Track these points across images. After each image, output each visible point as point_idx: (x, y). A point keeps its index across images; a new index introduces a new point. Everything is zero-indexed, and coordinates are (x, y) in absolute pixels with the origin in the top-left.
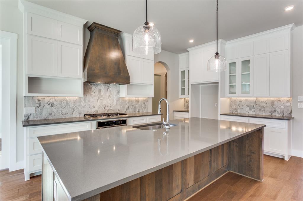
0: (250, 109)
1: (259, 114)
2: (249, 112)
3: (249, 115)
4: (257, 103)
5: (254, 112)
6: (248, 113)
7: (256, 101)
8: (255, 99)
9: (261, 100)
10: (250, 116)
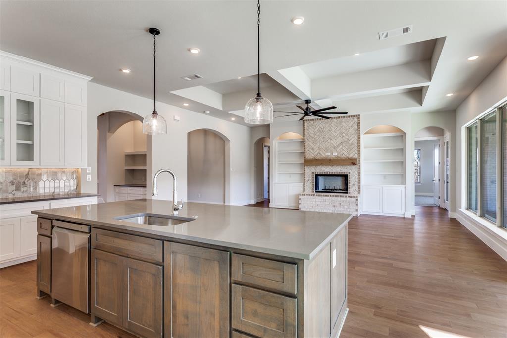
0: (18, 189)
1: (33, 195)
2: (14, 195)
3: (14, 199)
4: (30, 176)
5: (26, 192)
6: (12, 197)
7: (28, 174)
8: (27, 170)
9: (37, 172)
10: (16, 200)
